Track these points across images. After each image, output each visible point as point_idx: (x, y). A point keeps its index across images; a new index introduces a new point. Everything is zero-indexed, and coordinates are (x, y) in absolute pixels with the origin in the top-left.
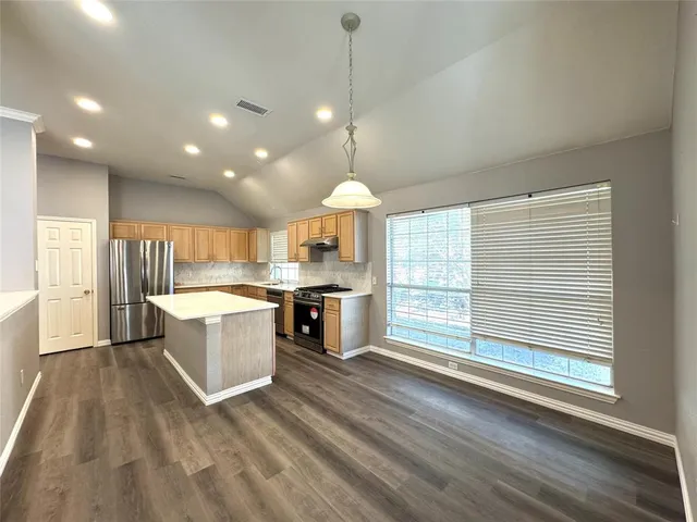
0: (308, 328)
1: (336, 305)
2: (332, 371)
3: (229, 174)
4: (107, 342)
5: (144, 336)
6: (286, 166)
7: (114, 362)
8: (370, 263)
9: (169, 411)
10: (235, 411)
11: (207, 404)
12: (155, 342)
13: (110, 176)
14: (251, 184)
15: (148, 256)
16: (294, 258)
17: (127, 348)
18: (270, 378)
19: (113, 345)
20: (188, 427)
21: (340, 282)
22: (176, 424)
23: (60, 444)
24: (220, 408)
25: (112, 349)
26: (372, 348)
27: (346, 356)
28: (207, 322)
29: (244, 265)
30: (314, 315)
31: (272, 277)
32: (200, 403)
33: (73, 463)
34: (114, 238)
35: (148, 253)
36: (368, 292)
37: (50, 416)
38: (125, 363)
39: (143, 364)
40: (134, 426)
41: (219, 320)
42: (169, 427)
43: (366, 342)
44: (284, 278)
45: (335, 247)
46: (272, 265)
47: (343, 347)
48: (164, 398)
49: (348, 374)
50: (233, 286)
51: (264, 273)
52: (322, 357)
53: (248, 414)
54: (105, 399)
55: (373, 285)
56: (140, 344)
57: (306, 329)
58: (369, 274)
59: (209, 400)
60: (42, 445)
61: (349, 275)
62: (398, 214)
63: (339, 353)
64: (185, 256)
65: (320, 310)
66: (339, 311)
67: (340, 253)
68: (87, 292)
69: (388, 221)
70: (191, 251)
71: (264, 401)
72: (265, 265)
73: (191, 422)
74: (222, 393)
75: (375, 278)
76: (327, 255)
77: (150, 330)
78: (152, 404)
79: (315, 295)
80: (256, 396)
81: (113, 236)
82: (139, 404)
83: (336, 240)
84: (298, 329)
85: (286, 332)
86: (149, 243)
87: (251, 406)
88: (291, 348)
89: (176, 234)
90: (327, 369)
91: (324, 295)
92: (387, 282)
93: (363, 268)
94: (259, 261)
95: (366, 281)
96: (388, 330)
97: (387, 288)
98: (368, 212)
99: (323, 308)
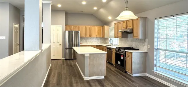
0: (120, 62)
1: (130, 55)
2: (127, 79)
3: (95, 8)
4: (64, 58)
5: (73, 58)
7: (65, 64)
8: (147, 39)
9: (75, 79)
10: (92, 84)
11: (85, 79)
12: (74, 60)
13: (65, 13)
14: (102, 11)
15: (73, 35)
16: (117, 36)
17: (68, 61)
18: (104, 77)
19: (65, 59)
20: (79, 84)
21: (134, 46)
22: (77, 83)
23: (54, 80)
24: (88, 81)
25: (65, 60)
26: (147, 75)
27: (134, 75)
28: (85, 55)
29: (101, 38)
30: (122, 58)
31: (110, 43)
32: (83, 79)
33: (56, 85)
34: (66, 30)
35: (73, 34)
36: (146, 51)
37: (52, 74)
38: (67, 65)
39: (71, 66)
40: (67, 80)
41: (88, 55)
42: (75, 83)
43: (144, 72)
44: (114, 43)
45: (131, 32)
46: (110, 39)
47: (133, 72)
48: (75, 75)
49: (133, 82)
50: (96, 45)
51: (107, 41)
52: (124, 74)
53: (95, 85)
54: (62, 73)
55: (148, 48)
56: (71, 60)
57: (119, 63)
58: (146, 43)
59: (86, 79)
60: (51, 79)
61: (138, 43)
62: (160, 18)
63: (131, 73)
64: (83, 35)
65: (125, 56)
66: (132, 57)
67: (133, 35)
68: (60, 45)
69: (156, 21)
70: (85, 34)
71: (101, 83)
72: (107, 38)
73: (80, 83)
74: (89, 78)
75: (149, 45)
76: (129, 35)
77: (74, 57)
78: (72, 76)
79: (123, 50)
80: (99, 81)
81: (66, 29)
82: (69, 75)
83: (132, 30)
84: (116, 62)
85: (113, 63)
86: (74, 31)
87: (97, 84)
88: (114, 69)
89: (80, 29)
90: (125, 78)
91: (126, 51)
92: (155, 47)
93: (144, 41)
94: (105, 37)
95: (145, 47)
96: (155, 68)
97: (155, 50)
98: (146, 18)
99: (126, 55)
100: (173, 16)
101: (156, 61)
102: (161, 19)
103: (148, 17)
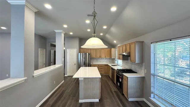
0: (119, 84)
1: (127, 79)
6: (113, 29)
7: (75, 81)
8: (144, 63)
9: (72, 100)
16: (119, 59)
18: (98, 100)
21: (133, 68)
24: (81, 105)
26: (144, 100)
27: (130, 100)
28: (80, 79)
30: (120, 80)
32: (78, 101)
36: (143, 75)
41: (83, 79)
42: (68, 106)
43: (142, 96)
45: (129, 56)
46: (116, 59)
47: (129, 96)
51: (114, 61)
52: (122, 96)
54: (66, 91)
55: (145, 73)
58: (143, 68)
59: (81, 101)
64: (94, 56)
67: (131, 58)
68: (75, 64)
74: (83, 100)
75: (146, 70)
81: (80, 52)
89: (92, 51)
91: (123, 74)
92: (151, 73)
93: (141, 65)
94: (112, 58)
95: (142, 71)
96: (152, 95)
97: (151, 76)
98: (143, 42)
99: (123, 79)
100: (171, 40)
101: (153, 88)
102: (158, 44)
103: (145, 41)
